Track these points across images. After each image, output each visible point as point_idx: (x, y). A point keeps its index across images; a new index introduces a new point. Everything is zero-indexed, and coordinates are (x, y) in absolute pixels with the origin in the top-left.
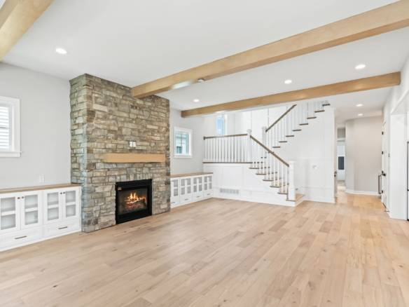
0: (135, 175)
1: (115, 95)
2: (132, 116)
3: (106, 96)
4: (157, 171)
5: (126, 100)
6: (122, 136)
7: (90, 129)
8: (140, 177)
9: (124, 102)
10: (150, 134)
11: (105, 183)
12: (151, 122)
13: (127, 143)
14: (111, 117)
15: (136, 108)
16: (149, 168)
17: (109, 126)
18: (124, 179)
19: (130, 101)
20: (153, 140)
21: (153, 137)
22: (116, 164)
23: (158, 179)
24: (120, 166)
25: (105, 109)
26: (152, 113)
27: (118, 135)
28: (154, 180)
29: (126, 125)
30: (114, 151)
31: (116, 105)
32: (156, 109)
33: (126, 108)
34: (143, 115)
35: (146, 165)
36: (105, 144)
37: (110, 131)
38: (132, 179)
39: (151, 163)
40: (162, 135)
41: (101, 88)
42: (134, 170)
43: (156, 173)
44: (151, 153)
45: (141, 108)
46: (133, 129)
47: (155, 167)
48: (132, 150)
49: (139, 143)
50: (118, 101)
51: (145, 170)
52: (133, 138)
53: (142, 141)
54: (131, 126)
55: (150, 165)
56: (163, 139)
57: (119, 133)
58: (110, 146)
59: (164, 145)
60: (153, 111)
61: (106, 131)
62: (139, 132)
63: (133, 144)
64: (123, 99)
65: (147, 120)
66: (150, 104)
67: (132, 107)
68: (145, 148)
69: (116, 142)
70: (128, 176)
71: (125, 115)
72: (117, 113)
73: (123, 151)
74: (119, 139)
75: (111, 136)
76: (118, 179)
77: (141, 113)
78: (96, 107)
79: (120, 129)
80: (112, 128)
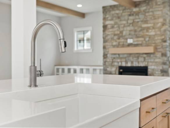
0: (132, 62)
1: (117, 12)
2: (129, 22)
3: (113, 14)
4: (152, 60)
5: (125, 12)
6: (122, 36)
7: (104, 36)
8: (136, 64)
9: (124, 14)
10: (145, 31)
11: (112, 66)
12: (146, 22)
13: (126, 40)
14: (116, 26)
15: (133, 15)
16: (145, 58)
17: (114, 31)
18: (124, 64)
19: (128, 12)
20: (147, 35)
21: (147, 33)
22: (119, 54)
23: (153, 67)
24: (121, 56)
25: (112, 22)
26: (147, 14)
27: (120, 36)
28: (149, 67)
29: (125, 29)
30: (118, 46)
31: (119, 18)
32: (151, 10)
33: (126, 17)
34: (139, 18)
35: (141, 55)
36: (112, 43)
37: (115, 35)
38: (129, 65)
39: (146, 54)
40: (157, 30)
41: (110, 11)
42: (131, 58)
43: (151, 62)
44: (145, 46)
45: (137, 14)
46: (130, 31)
47: (150, 57)
48: (130, 45)
49: (136, 40)
50: (120, 15)
51: (141, 59)
52: (130, 36)
53: (137, 37)
54: (129, 28)
55: (145, 56)
56: (158, 33)
58: (115, 43)
59: (159, 38)
60: (148, 12)
61: (113, 35)
62: (135, 31)
63: (130, 41)
64: (123, 12)
65: (142, 21)
66: (144, 8)
67: (130, 15)
68: (140, 43)
69: (118, 41)
70: (126, 62)
71: (124, 22)
72: (119, 23)
73: (123, 46)
74: (121, 38)
75: (116, 37)
76: (120, 64)
77: (137, 17)
78: (107, 23)
79: (121, 32)
80: (116, 32)
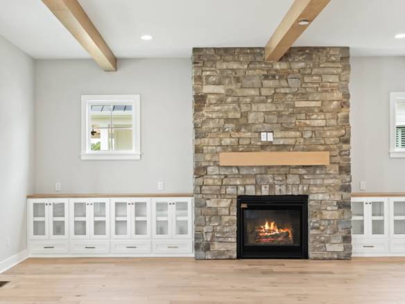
0: (272, 187)
1: (235, 66)
2: (264, 92)
3: (222, 71)
4: (319, 182)
5: (254, 69)
6: (246, 125)
7: (198, 121)
8: (280, 190)
9: (250, 72)
10: (303, 116)
11: (220, 195)
12: (304, 96)
13: (257, 135)
14: (229, 99)
15: (274, 77)
16: (301, 176)
17: (226, 112)
18: (251, 191)
19: (261, 69)
20: (307, 126)
21: (308, 122)
22: (238, 168)
23: (320, 197)
24: (244, 172)
25: (221, 90)
26: (307, 79)
27: (241, 123)
28: (311, 197)
29: (254, 108)
30: (235, 149)
31: (238, 80)
32: (315, 71)
33: (256, 81)
34: (289, 87)
35: (295, 171)
36: (221, 139)
37: (227, 120)
38: (265, 192)
39: (304, 167)
40: (328, 115)
41: (215, 62)
42: (269, 177)
43: (315, 185)
44: (303, 150)
45: (283, 76)
46: (267, 113)
47: (314, 173)
48: (265, 146)
49: (279, 135)
50: (240, 74)
51: (292, 179)
52: (267, 126)
53: (287, 129)
54: (263, 107)
55: (302, 171)
56: (333, 122)
57: (243, 121)
58: (227, 141)
59: (335, 133)
60: (310, 75)
61: (222, 121)
62: (279, 115)
63: (266, 137)
64: (249, 69)
65: (295, 94)
66: (302, 65)
67: (266, 77)
68: (291, 142)
69: (237, 135)
70: (257, 186)
71: (253, 92)
72: (239, 92)
73: (249, 149)
74: (243, 130)
75: (230, 126)
76: (241, 191)
77: (284, 83)
78: (207, 89)
79: (245, 115)
80: (231, 115)
